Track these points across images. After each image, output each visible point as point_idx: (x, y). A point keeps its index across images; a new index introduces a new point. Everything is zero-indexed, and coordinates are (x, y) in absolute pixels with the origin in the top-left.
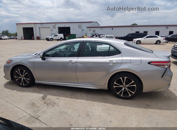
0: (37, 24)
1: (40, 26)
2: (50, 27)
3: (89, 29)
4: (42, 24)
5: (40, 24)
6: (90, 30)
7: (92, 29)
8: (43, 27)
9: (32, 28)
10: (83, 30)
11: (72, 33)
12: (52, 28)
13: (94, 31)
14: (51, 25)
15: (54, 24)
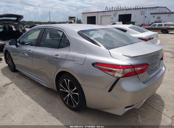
0: (99, 13)
1: (101, 14)
2: (111, 15)
3: (153, 15)
4: (104, 13)
5: (102, 13)
6: (154, 17)
7: (156, 16)
8: (105, 15)
9: (95, 17)
10: (146, 17)
11: (132, 20)
12: (112, 16)
13: (159, 18)
14: (112, 14)
15: (115, 12)
